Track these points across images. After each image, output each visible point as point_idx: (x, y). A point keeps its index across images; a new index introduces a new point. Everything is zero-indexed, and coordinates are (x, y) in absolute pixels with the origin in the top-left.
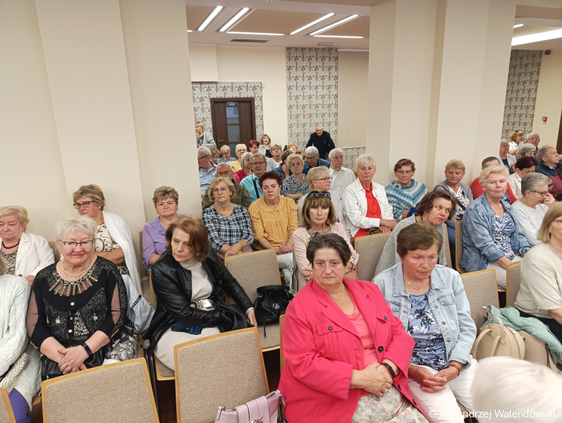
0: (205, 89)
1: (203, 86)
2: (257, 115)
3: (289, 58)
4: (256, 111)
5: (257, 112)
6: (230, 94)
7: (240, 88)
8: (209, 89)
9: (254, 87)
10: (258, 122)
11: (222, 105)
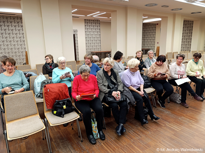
3: (85, 23)
5: (76, 39)
9: (75, 31)
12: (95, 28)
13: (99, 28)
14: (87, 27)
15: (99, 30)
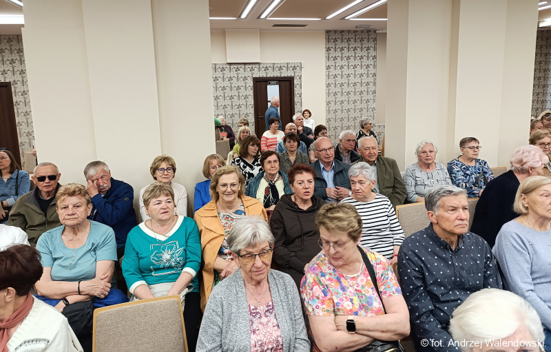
0: (249, 70)
1: (247, 66)
2: (296, 92)
3: (328, 40)
4: (295, 89)
5: (297, 90)
6: (271, 74)
7: (281, 68)
8: (252, 70)
10: (296, 99)
11: (263, 84)
12: (359, 53)
13: (372, 53)
14: (333, 54)
15: (371, 62)
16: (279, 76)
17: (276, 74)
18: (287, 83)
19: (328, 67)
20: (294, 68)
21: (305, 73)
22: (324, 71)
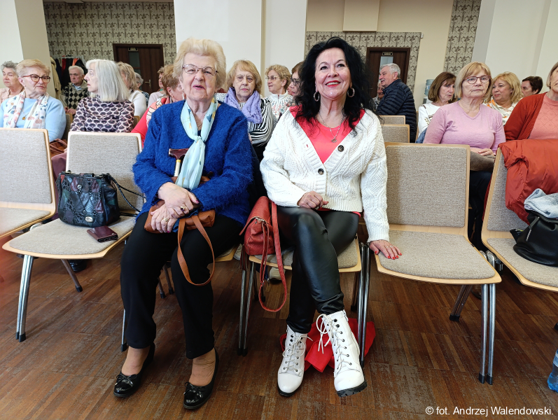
0: (364, 39)
1: (362, 36)
2: (411, 65)
3: (456, 8)
4: (410, 61)
5: (412, 63)
6: (387, 44)
7: (398, 38)
8: (367, 39)
9: (413, 37)
10: (410, 72)
11: (377, 55)
14: (459, 23)
16: (395, 46)
17: (392, 44)
18: (403, 55)
19: (451, 39)
20: (413, 38)
21: (423, 45)
22: (444, 43)
